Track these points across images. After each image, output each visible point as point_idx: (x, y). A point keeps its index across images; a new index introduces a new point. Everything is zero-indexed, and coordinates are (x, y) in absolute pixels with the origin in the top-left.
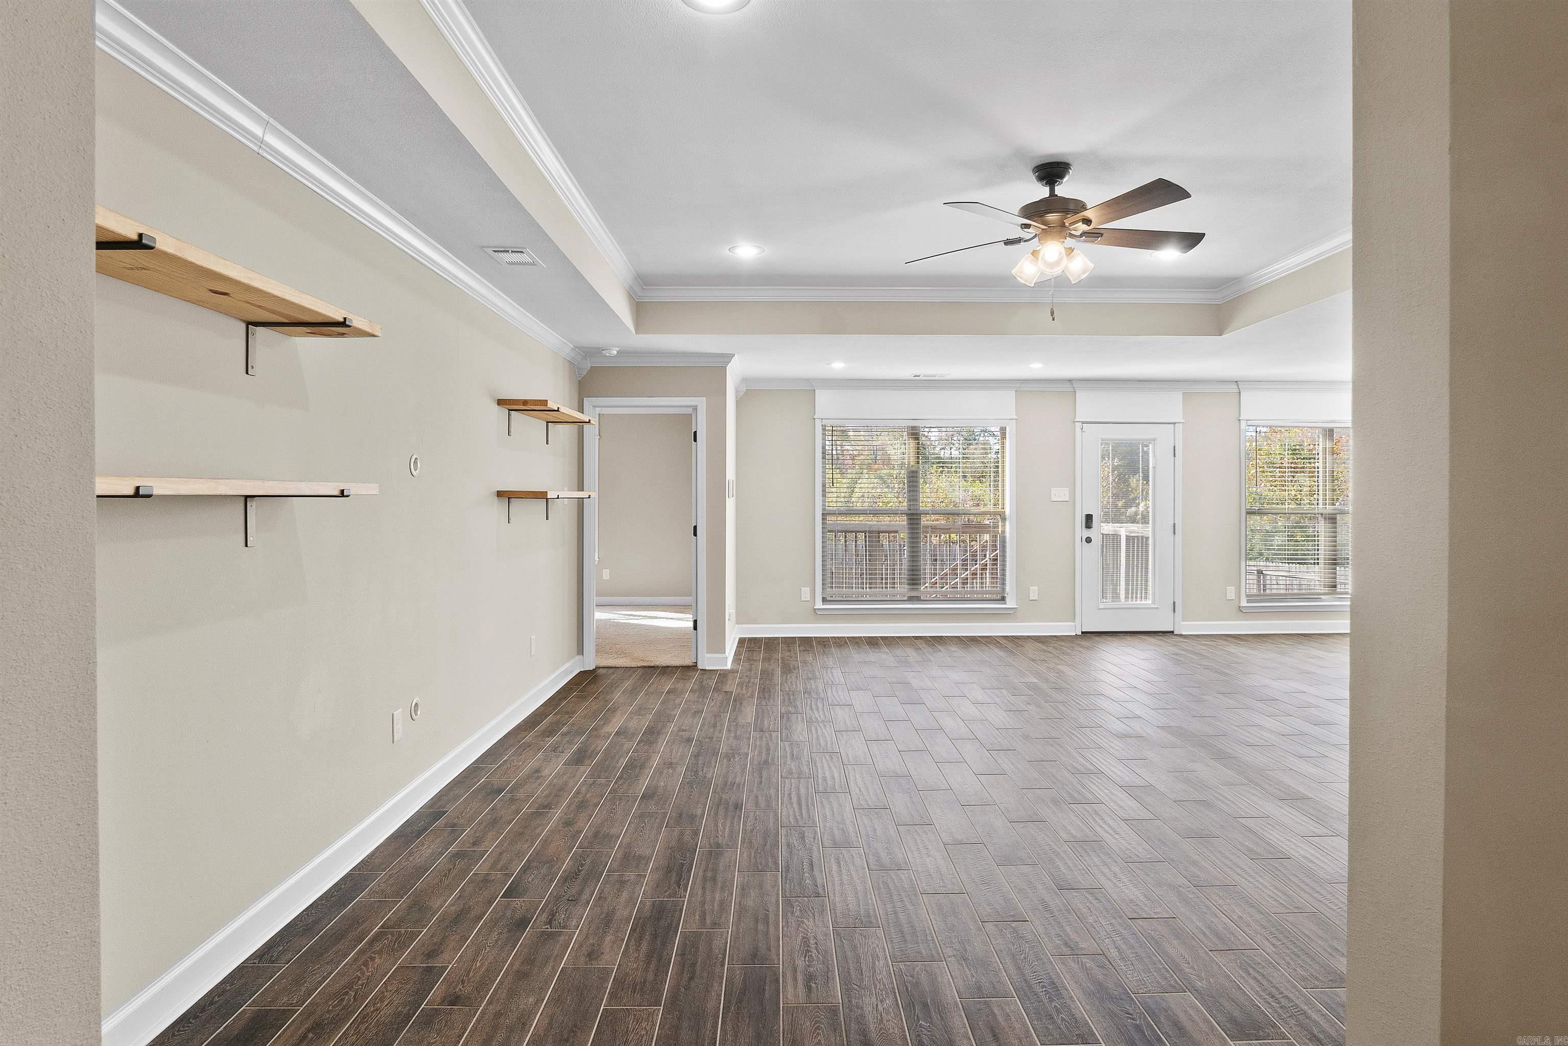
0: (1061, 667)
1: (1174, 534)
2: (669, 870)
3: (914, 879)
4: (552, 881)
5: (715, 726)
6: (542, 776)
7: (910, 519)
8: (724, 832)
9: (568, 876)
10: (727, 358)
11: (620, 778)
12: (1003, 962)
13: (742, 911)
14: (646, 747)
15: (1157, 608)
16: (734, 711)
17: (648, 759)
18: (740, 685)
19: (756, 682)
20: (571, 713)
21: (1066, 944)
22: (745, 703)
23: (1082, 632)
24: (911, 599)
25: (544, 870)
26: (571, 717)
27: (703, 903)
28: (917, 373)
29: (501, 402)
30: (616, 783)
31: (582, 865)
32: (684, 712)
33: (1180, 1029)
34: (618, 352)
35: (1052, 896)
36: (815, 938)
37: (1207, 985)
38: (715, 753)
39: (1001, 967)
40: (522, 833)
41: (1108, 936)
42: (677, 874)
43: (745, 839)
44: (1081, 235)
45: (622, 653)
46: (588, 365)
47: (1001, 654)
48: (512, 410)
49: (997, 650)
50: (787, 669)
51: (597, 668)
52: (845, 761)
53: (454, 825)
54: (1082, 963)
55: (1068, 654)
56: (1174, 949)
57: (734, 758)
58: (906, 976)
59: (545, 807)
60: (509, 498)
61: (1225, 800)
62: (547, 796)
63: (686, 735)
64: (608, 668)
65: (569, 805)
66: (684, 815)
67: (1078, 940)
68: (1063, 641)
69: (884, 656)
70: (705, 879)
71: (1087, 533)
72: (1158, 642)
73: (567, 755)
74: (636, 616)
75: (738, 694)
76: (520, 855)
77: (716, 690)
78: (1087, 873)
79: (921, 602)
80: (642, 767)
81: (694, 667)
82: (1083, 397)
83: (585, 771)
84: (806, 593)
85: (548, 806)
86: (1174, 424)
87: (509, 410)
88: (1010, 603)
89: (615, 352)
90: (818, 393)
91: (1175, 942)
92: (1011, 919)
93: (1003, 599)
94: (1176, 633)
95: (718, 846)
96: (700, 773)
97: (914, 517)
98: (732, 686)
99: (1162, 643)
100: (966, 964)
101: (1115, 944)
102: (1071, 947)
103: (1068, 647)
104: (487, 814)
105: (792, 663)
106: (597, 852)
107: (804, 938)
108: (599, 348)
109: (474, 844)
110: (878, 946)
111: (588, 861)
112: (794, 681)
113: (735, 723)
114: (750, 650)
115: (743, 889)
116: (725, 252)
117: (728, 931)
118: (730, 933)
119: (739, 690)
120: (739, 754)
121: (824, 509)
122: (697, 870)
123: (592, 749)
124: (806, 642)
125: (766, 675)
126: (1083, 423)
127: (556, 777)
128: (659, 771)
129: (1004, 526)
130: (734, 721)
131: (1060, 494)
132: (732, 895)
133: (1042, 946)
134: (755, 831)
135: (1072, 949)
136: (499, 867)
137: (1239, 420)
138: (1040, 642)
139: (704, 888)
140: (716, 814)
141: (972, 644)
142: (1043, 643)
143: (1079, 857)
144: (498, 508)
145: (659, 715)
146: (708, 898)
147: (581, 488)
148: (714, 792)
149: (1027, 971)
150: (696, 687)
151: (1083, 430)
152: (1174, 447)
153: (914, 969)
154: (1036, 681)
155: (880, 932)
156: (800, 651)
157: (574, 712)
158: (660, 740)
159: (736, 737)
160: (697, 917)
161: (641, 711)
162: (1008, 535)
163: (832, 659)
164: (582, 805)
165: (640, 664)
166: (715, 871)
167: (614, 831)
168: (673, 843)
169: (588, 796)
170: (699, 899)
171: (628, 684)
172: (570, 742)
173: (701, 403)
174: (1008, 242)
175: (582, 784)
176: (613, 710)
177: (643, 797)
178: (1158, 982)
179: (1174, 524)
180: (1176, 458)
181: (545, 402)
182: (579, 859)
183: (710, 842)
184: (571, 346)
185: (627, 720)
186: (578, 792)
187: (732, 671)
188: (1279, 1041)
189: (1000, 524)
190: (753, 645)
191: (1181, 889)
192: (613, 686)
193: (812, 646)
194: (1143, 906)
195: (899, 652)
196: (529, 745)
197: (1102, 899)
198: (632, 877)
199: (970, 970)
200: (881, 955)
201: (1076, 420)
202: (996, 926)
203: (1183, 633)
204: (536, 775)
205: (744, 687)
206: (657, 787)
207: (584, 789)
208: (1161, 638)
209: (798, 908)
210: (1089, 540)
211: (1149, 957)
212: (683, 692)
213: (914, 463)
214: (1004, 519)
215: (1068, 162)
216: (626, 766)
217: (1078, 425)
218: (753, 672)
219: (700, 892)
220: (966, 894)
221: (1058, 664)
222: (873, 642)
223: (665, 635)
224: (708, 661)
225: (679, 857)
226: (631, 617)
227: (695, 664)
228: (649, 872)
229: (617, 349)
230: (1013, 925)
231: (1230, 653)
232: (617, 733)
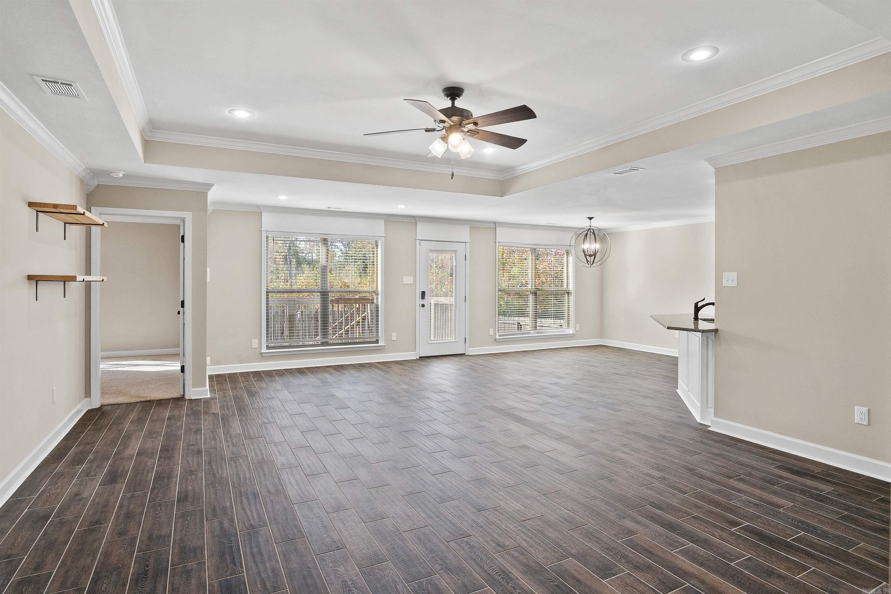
0: (418, 378)
1: (465, 301)
2: (222, 555)
3: (394, 523)
4: (124, 585)
5: (215, 439)
6: (83, 498)
7: (322, 295)
8: (253, 516)
9: (138, 578)
10: (209, 186)
11: (153, 488)
12: (470, 565)
13: (290, 573)
14: (166, 462)
15: (457, 342)
16: (225, 426)
17: (171, 470)
18: (222, 407)
19: (233, 404)
20: (92, 443)
21: (498, 545)
22: (230, 419)
23: (420, 357)
24: (323, 344)
25: (114, 578)
26: (93, 447)
27: (259, 573)
28: (330, 206)
29: (31, 205)
30: (151, 493)
31: (147, 566)
32: (186, 431)
33: (578, 581)
34: (124, 175)
35: (477, 517)
36: (351, 580)
37: (576, 551)
38: (223, 458)
39: (471, 569)
40: (81, 550)
41: (517, 534)
42: (230, 556)
43: (270, 518)
44: (468, 132)
45: (121, 393)
46: (95, 183)
47: (381, 373)
48: (39, 212)
49: (377, 371)
50: (252, 394)
51: (102, 406)
52: (317, 452)
53: (9, 556)
54: (512, 555)
55: (417, 370)
56: (552, 534)
57: (239, 460)
58: (420, 590)
59: (96, 523)
60: (37, 281)
61: (533, 444)
62: (95, 513)
63: (195, 448)
64: (111, 405)
65: (117, 518)
66: (217, 509)
67: (503, 540)
68: (411, 363)
69: (312, 380)
70: (253, 555)
71: (422, 302)
72: (459, 360)
73: (101, 477)
74: (122, 365)
75: (223, 415)
76: (86, 569)
77: (205, 413)
78: (488, 499)
79: (329, 345)
80: (169, 477)
81: (182, 398)
82: (421, 227)
83: (121, 489)
84: (255, 343)
85: (98, 522)
86: (466, 243)
87: (37, 211)
88: (381, 343)
89: (121, 175)
90: (264, 214)
91: (550, 530)
92: (462, 536)
93: (377, 342)
94: (466, 354)
95: (253, 527)
96: (217, 475)
97: (324, 294)
98: (216, 408)
99: (462, 360)
100: (451, 573)
101: (522, 538)
102: (501, 546)
103: (415, 366)
104: (41, 539)
105: (253, 389)
106: (157, 552)
107: (343, 581)
108: (107, 171)
109: (36, 569)
110: (393, 574)
111: (152, 561)
112: (259, 401)
113: (229, 435)
114: (219, 383)
115: (284, 555)
116: (226, 112)
117: (287, 590)
118: (289, 591)
119: (223, 412)
120: (240, 457)
121: (267, 289)
122: (244, 549)
123: (121, 469)
124: (257, 374)
125: (238, 399)
126: (420, 240)
127: (97, 497)
128: (184, 478)
129: (377, 299)
130: (227, 433)
131: (408, 280)
132: (278, 562)
133: (486, 550)
134: (275, 510)
135: (503, 547)
136: (69, 583)
137: (496, 242)
138: (399, 364)
139: (255, 562)
140: (242, 503)
141: (362, 368)
142: (401, 364)
143: (480, 489)
144: (28, 289)
145: (167, 436)
146: (262, 569)
147: (88, 272)
148: (234, 487)
149: (486, 568)
150: (189, 412)
151: (421, 244)
152: (466, 255)
153: (422, 584)
154: (407, 387)
155: (390, 564)
156: (255, 381)
157: (94, 442)
158: (176, 455)
159: (233, 445)
160: (259, 586)
161: (151, 434)
162: (379, 304)
163: (278, 384)
164: (129, 516)
165: (137, 400)
166: (258, 546)
167: (164, 532)
168: (217, 532)
169: (131, 507)
170: (255, 571)
171: (133, 416)
172: (100, 467)
173: (188, 216)
174: (427, 130)
175: (123, 498)
176: (128, 437)
177: (179, 501)
178: (554, 556)
179: (465, 296)
180: (467, 261)
181: (75, 207)
182: (143, 561)
183: (245, 525)
184: (84, 167)
185: (143, 443)
186: (121, 506)
187: (212, 399)
188: (623, 573)
189: (375, 298)
190: (220, 380)
191: (537, 498)
192: (120, 419)
193: (262, 377)
194: (525, 512)
195: (320, 376)
196: (61, 475)
197: (503, 513)
198: (194, 566)
199: (455, 576)
200: (397, 580)
201: (417, 238)
202: (456, 543)
203: (470, 354)
204: (78, 498)
205: (226, 409)
206: (187, 491)
207: (125, 503)
208: (460, 357)
209: (330, 561)
210: (423, 306)
211: (543, 542)
212: (180, 417)
213: (325, 261)
214: (378, 294)
215: (464, 88)
216: (155, 479)
217: (418, 241)
218: (227, 398)
219: (253, 565)
220: (429, 526)
221: (415, 377)
222: (301, 371)
223: (151, 377)
224: (192, 393)
225: (226, 542)
226: (118, 366)
227: (183, 396)
228: (206, 559)
229: (123, 173)
230: (465, 540)
231: (496, 363)
232: (138, 454)
